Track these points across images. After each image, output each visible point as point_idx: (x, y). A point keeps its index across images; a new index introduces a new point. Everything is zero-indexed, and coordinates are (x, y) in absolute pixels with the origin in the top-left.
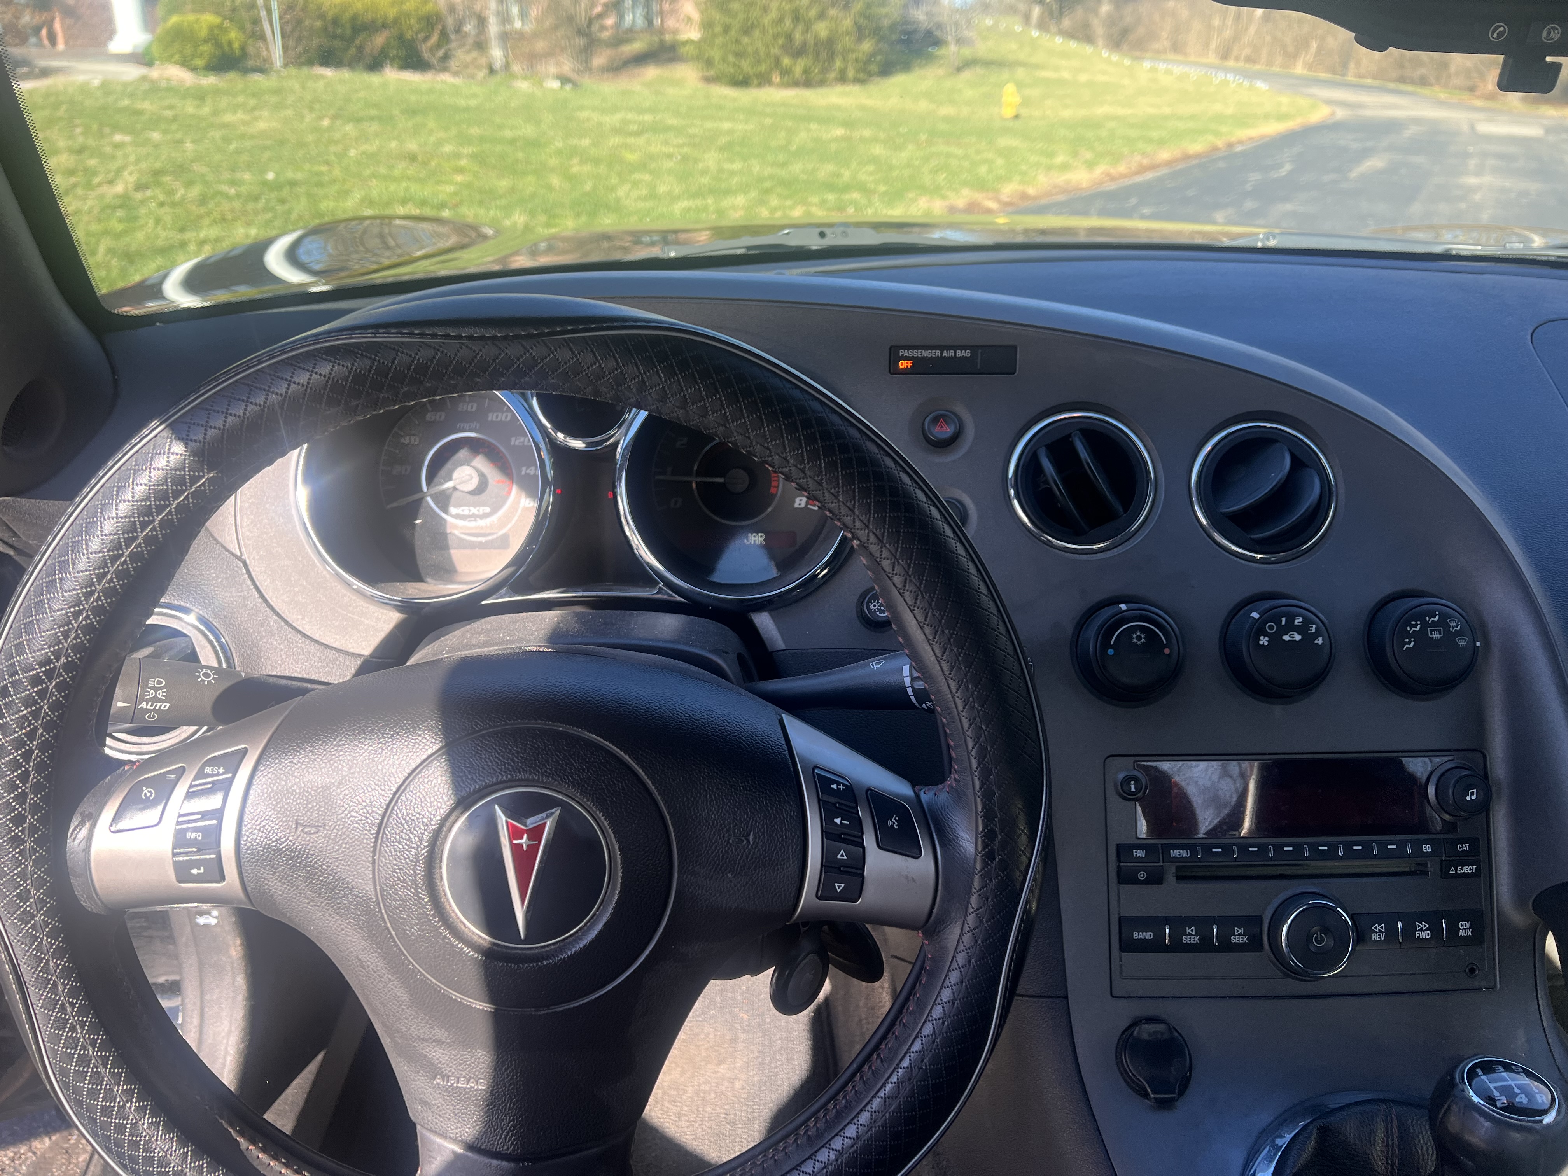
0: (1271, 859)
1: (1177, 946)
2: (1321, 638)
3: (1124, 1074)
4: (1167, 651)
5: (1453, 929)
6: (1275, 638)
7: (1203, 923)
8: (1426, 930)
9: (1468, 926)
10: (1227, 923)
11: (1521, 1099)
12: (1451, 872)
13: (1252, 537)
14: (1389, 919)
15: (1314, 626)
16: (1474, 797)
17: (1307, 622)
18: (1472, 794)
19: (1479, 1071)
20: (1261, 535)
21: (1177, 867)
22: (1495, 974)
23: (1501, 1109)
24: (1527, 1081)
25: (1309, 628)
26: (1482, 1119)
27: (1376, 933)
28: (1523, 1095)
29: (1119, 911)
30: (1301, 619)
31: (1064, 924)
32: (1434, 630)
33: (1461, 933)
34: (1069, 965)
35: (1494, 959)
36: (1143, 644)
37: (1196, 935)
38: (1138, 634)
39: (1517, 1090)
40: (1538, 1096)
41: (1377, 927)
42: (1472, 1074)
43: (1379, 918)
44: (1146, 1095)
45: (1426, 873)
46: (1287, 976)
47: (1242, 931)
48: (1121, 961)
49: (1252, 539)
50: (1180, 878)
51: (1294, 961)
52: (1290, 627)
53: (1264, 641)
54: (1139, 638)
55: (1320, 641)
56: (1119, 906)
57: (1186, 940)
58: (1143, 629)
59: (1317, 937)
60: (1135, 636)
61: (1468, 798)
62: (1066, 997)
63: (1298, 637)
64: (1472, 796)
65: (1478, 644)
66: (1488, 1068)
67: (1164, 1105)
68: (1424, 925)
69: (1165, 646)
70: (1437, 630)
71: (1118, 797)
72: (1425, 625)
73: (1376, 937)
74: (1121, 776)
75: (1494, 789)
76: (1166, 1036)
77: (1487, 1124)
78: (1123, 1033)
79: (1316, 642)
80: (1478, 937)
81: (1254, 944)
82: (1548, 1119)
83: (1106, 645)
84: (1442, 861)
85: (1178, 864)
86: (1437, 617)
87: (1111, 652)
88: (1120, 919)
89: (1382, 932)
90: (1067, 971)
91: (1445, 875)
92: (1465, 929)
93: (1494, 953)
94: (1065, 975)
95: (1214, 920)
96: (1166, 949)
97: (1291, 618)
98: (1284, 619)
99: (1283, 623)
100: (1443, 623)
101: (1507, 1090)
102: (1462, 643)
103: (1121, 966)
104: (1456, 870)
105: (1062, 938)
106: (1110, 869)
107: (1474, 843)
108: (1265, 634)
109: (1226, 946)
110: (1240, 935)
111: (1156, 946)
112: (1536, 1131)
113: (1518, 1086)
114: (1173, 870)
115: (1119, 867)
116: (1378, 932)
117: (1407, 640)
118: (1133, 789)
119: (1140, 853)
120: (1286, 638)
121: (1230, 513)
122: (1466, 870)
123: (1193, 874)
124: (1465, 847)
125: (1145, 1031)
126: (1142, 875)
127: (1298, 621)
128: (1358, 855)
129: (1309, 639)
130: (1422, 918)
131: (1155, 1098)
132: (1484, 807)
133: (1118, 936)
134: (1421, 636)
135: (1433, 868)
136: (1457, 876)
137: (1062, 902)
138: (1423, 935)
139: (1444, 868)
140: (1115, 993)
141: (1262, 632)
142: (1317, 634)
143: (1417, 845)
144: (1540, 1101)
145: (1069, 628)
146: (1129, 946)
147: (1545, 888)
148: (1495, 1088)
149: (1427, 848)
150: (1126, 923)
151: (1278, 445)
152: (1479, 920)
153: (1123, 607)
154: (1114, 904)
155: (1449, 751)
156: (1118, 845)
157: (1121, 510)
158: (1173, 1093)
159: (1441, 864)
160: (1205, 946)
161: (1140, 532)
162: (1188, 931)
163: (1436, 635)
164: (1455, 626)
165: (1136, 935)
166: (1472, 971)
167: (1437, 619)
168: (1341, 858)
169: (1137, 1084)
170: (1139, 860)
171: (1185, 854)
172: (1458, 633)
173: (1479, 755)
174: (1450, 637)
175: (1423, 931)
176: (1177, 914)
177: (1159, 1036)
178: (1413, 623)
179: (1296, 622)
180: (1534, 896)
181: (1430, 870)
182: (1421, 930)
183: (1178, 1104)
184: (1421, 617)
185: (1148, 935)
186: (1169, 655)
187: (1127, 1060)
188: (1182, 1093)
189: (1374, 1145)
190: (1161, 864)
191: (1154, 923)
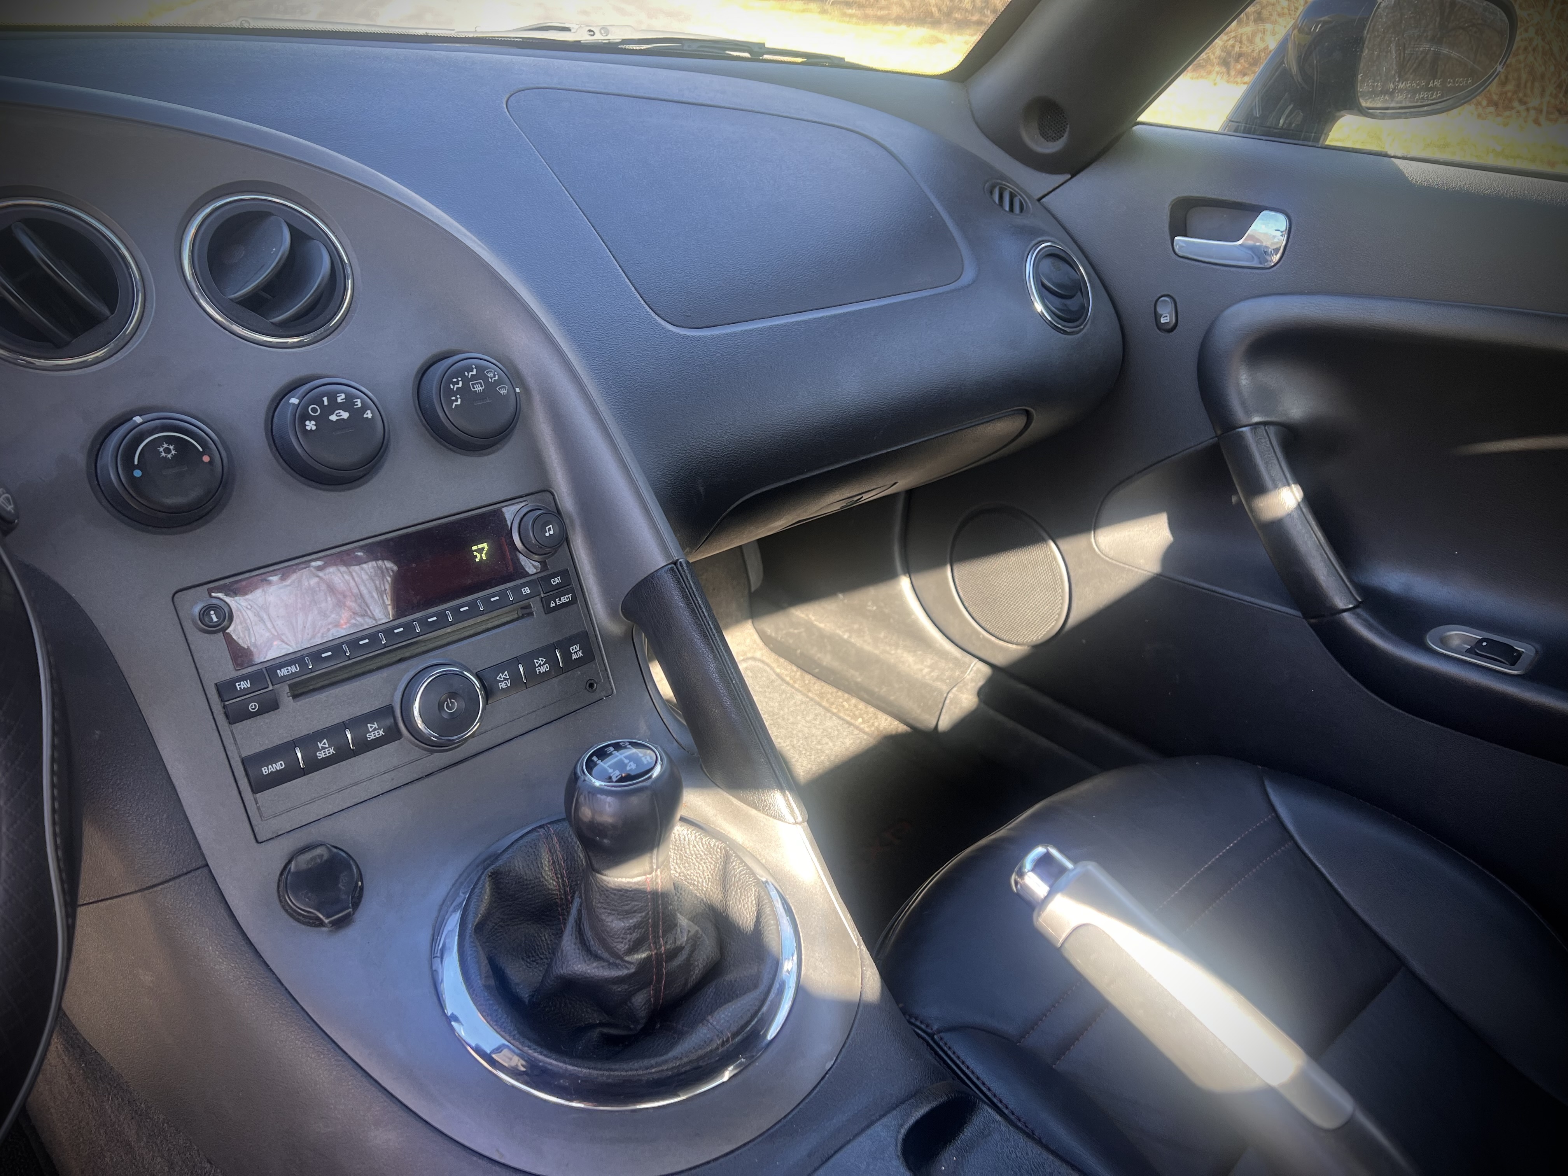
0: (385, 646)
1: (314, 765)
2: (369, 412)
3: (294, 915)
4: (206, 459)
5: (567, 655)
6: (322, 420)
7: (333, 732)
8: (544, 664)
9: (578, 649)
10: (358, 722)
11: (632, 767)
12: (552, 605)
13: (273, 320)
14: (509, 665)
15: (359, 401)
16: (552, 532)
17: (350, 398)
18: (549, 529)
19: (595, 758)
20: (280, 318)
21: (290, 686)
22: (610, 682)
23: (616, 782)
24: (634, 751)
25: (354, 404)
26: (603, 797)
27: (502, 681)
28: (632, 763)
29: (239, 753)
30: (343, 396)
31: (179, 790)
32: (475, 384)
33: (574, 657)
34: (199, 831)
35: (606, 670)
36: (174, 456)
37: (330, 746)
38: (165, 446)
39: (626, 761)
40: (643, 759)
41: (501, 677)
42: (590, 765)
43: (500, 667)
44: (321, 924)
45: (531, 614)
46: (432, 752)
47: (375, 725)
48: (257, 803)
49: (272, 323)
50: (295, 697)
51: (434, 736)
52: (334, 406)
53: (311, 425)
54: (167, 451)
55: (369, 415)
56: (238, 748)
57: (321, 755)
58: (170, 440)
59: (448, 704)
60: (161, 449)
61: (547, 534)
62: (207, 865)
63: (345, 415)
64: (550, 531)
65: (518, 390)
66: (602, 754)
67: (341, 924)
68: (541, 660)
69: (203, 453)
70: (477, 383)
71: (200, 633)
72: (466, 380)
73: (502, 685)
74: (197, 609)
75: (567, 521)
76: (325, 857)
77: (609, 799)
78: (281, 874)
79: (365, 416)
80: (589, 656)
81: (392, 734)
82: (656, 772)
83: (129, 466)
84: (542, 598)
85: (289, 682)
86: (475, 370)
87: (138, 473)
88: (244, 761)
89: (507, 679)
90: (199, 838)
91: (549, 610)
92: (576, 652)
93: (605, 665)
94: (197, 842)
95: (344, 725)
96: (304, 772)
97: (332, 397)
98: (325, 399)
99: (326, 403)
100: (481, 374)
101: (621, 765)
102: (503, 392)
103: (258, 808)
104: (556, 603)
105: (182, 806)
106: (215, 712)
107: (564, 574)
108: (311, 418)
109: (364, 746)
110: (375, 729)
111: (292, 773)
112: (646, 788)
113: (626, 757)
114: (287, 689)
115: (224, 707)
116: (503, 681)
117: (453, 398)
118: (215, 619)
119: (245, 685)
120: (333, 418)
121: (237, 298)
122: (564, 599)
123: (311, 687)
124: (557, 580)
125: (303, 862)
126: (253, 707)
127: (341, 398)
128: (468, 615)
129: (356, 414)
130: (537, 654)
131: (330, 922)
132: (564, 539)
133: (246, 780)
134: (465, 391)
135: (536, 606)
136: (558, 607)
137: (169, 768)
138: (543, 670)
139: (545, 603)
140: (260, 840)
141: (306, 417)
142: (364, 408)
143: (516, 590)
144: (645, 762)
145: (81, 459)
146: (260, 785)
147: (626, 593)
148: (608, 766)
149: (526, 591)
150: (250, 763)
151: (272, 218)
152: (585, 639)
153: (138, 419)
154: (231, 747)
155: (521, 497)
156: (216, 684)
157: (107, 312)
158: (348, 908)
159: (542, 602)
160: (343, 754)
161: (138, 333)
162: (320, 745)
163: (478, 389)
164: (492, 377)
165: (265, 771)
166: (591, 686)
167: (474, 373)
168: (451, 624)
169: (311, 918)
170: (246, 692)
171: (293, 669)
172: (498, 382)
173: (548, 494)
174: (491, 387)
175: (542, 666)
176: (305, 733)
177: (319, 861)
178: (455, 380)
179: (339, 400)
180: (621, 603)
181: (534, 608)
182: (540, 665)
183: (357, 915)
184: (460, 373)
185: (279, 766)
186: (211, 462)
187: (292, 901)
188: (356, 905)
189: (542, 867)
190: (271, 688)
191: (283, 750)
